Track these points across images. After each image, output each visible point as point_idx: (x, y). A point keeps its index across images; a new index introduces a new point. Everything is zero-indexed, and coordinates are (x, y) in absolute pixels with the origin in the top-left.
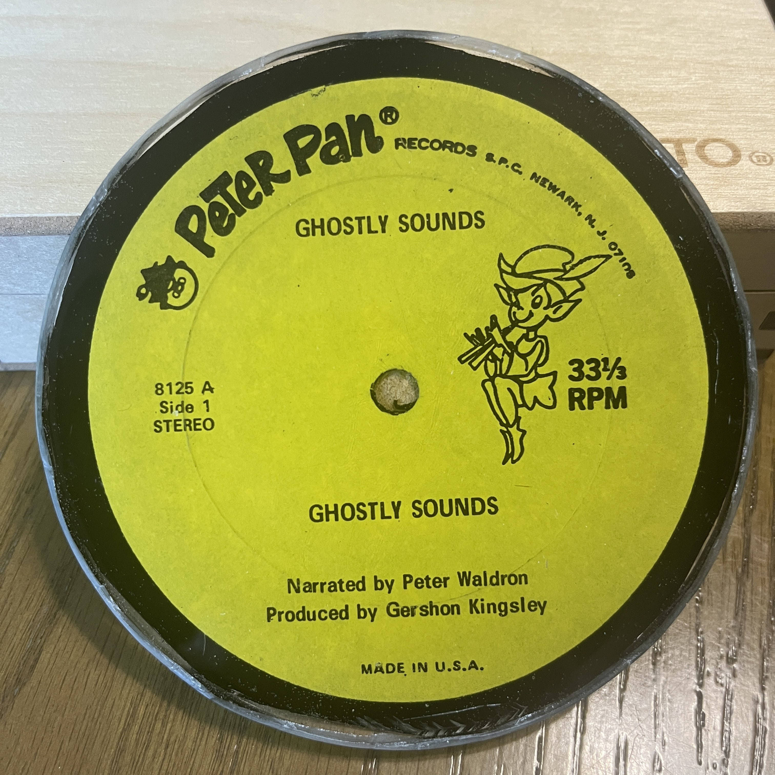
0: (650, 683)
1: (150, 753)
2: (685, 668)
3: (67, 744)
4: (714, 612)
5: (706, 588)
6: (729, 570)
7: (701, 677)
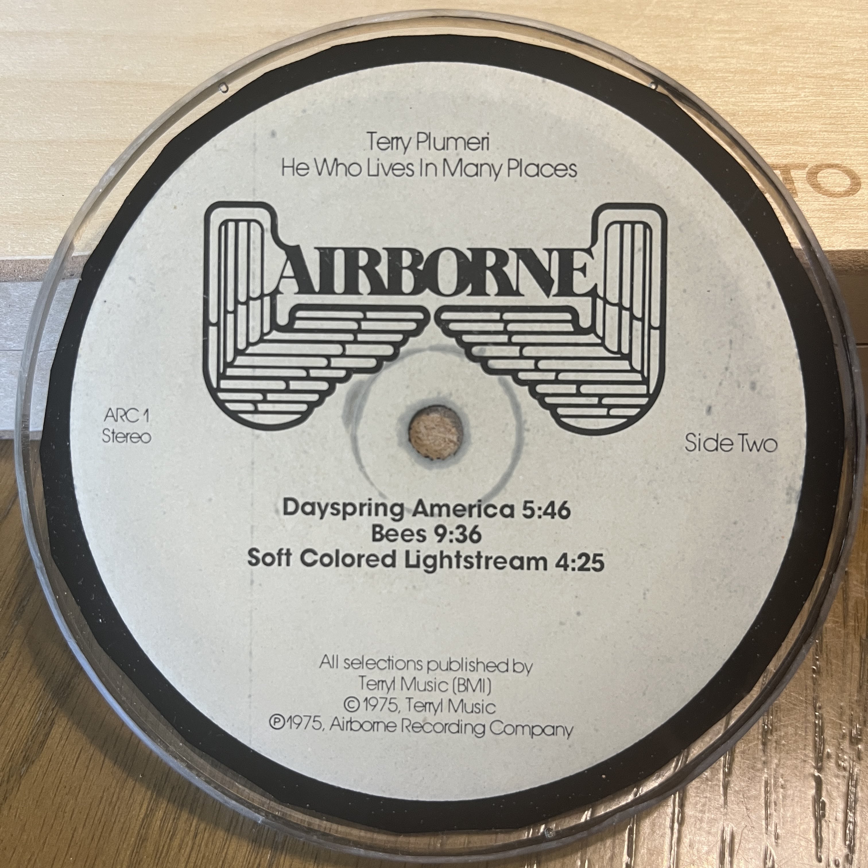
0: (759, 766)
1: (176, 842)
2: (801, 749)
3: (80, 832)
4: (834, 683)
5: (825, 656)
6: (852, 636)
7: (819, 759)
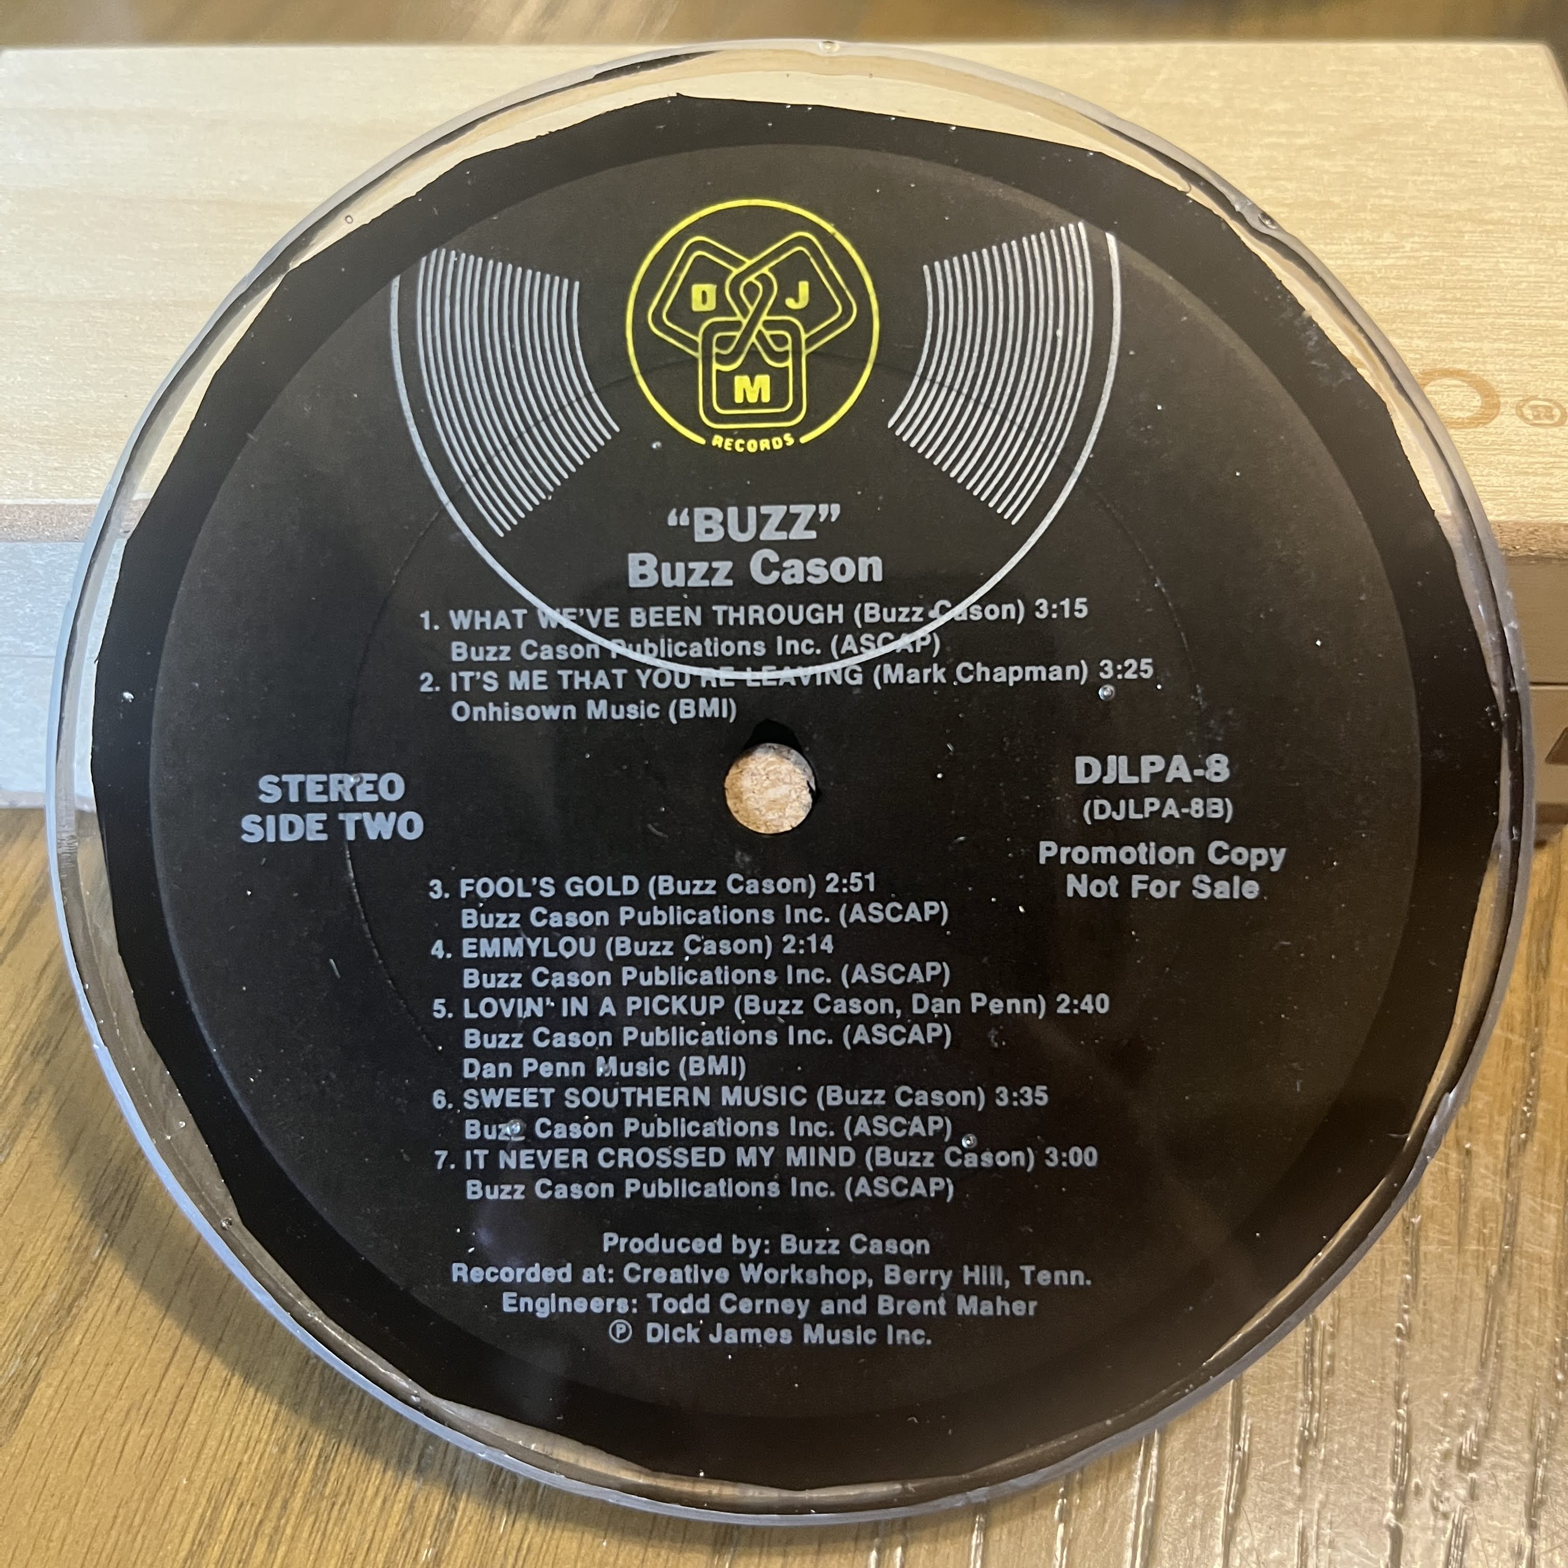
0: (1290, 1505)
2: (1368, 1476)
4: (1434, 1357)
5: (1421, 1306)
6: (1471, 1270)
7: (1401, 1496)
